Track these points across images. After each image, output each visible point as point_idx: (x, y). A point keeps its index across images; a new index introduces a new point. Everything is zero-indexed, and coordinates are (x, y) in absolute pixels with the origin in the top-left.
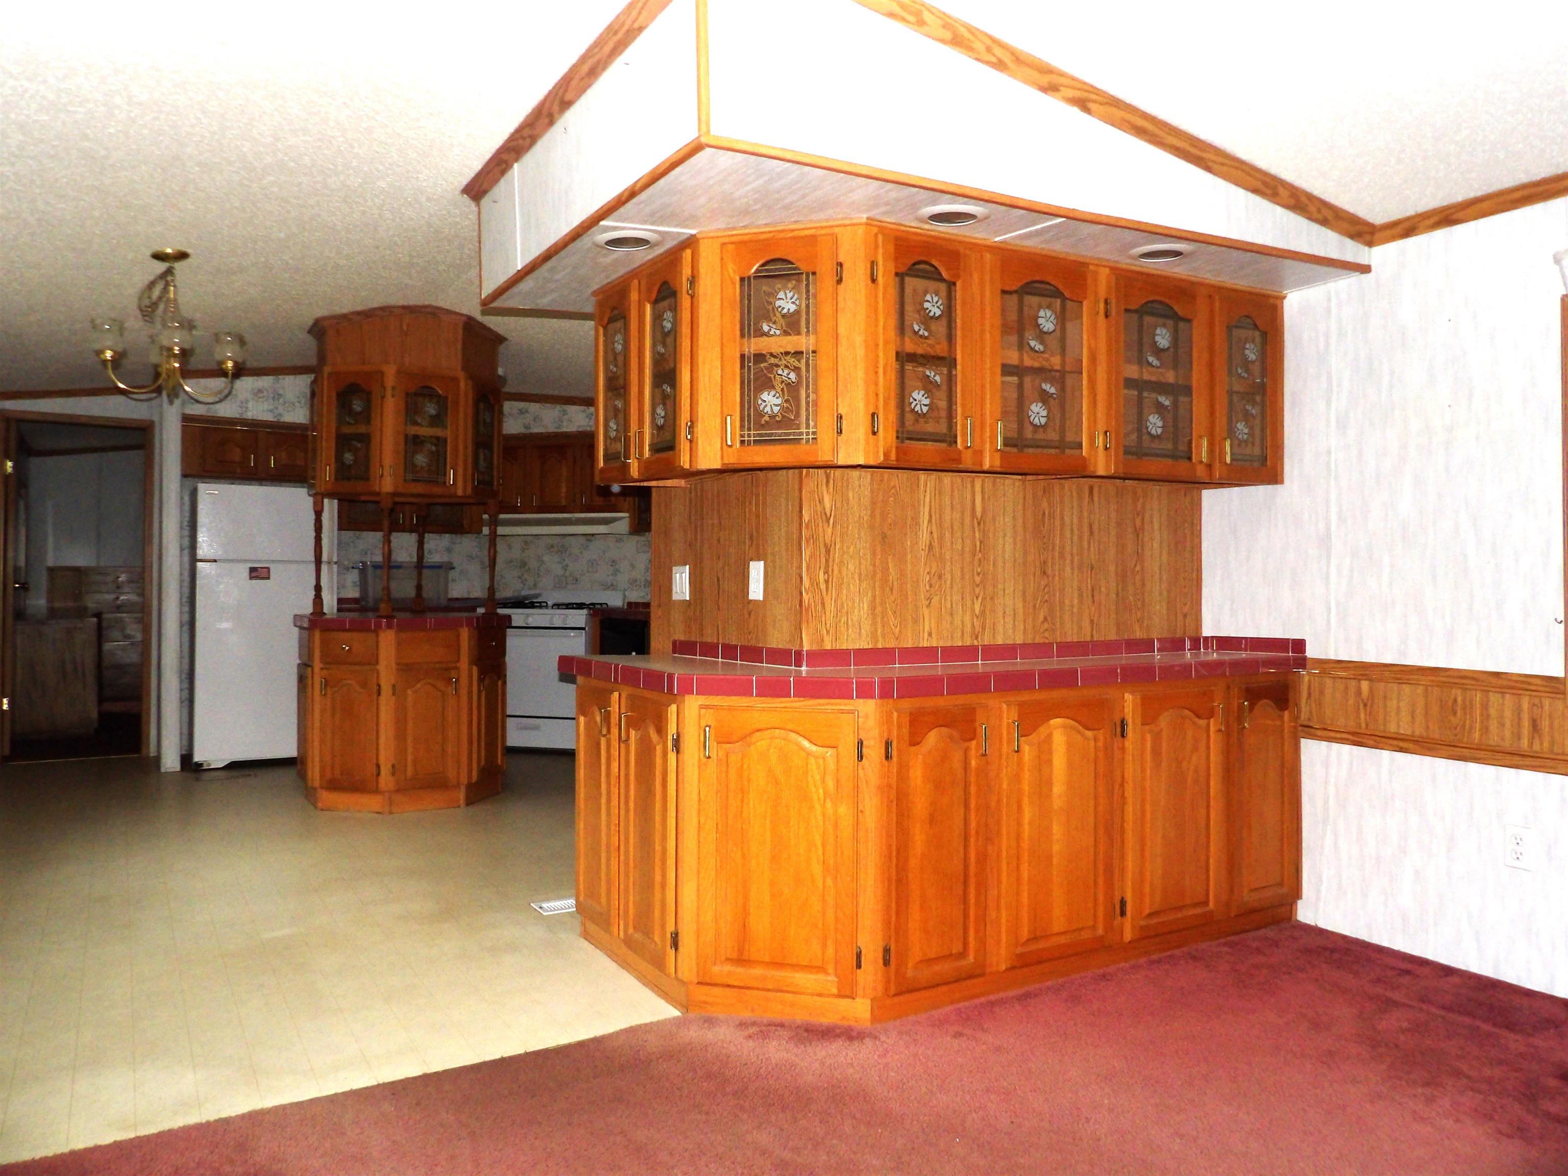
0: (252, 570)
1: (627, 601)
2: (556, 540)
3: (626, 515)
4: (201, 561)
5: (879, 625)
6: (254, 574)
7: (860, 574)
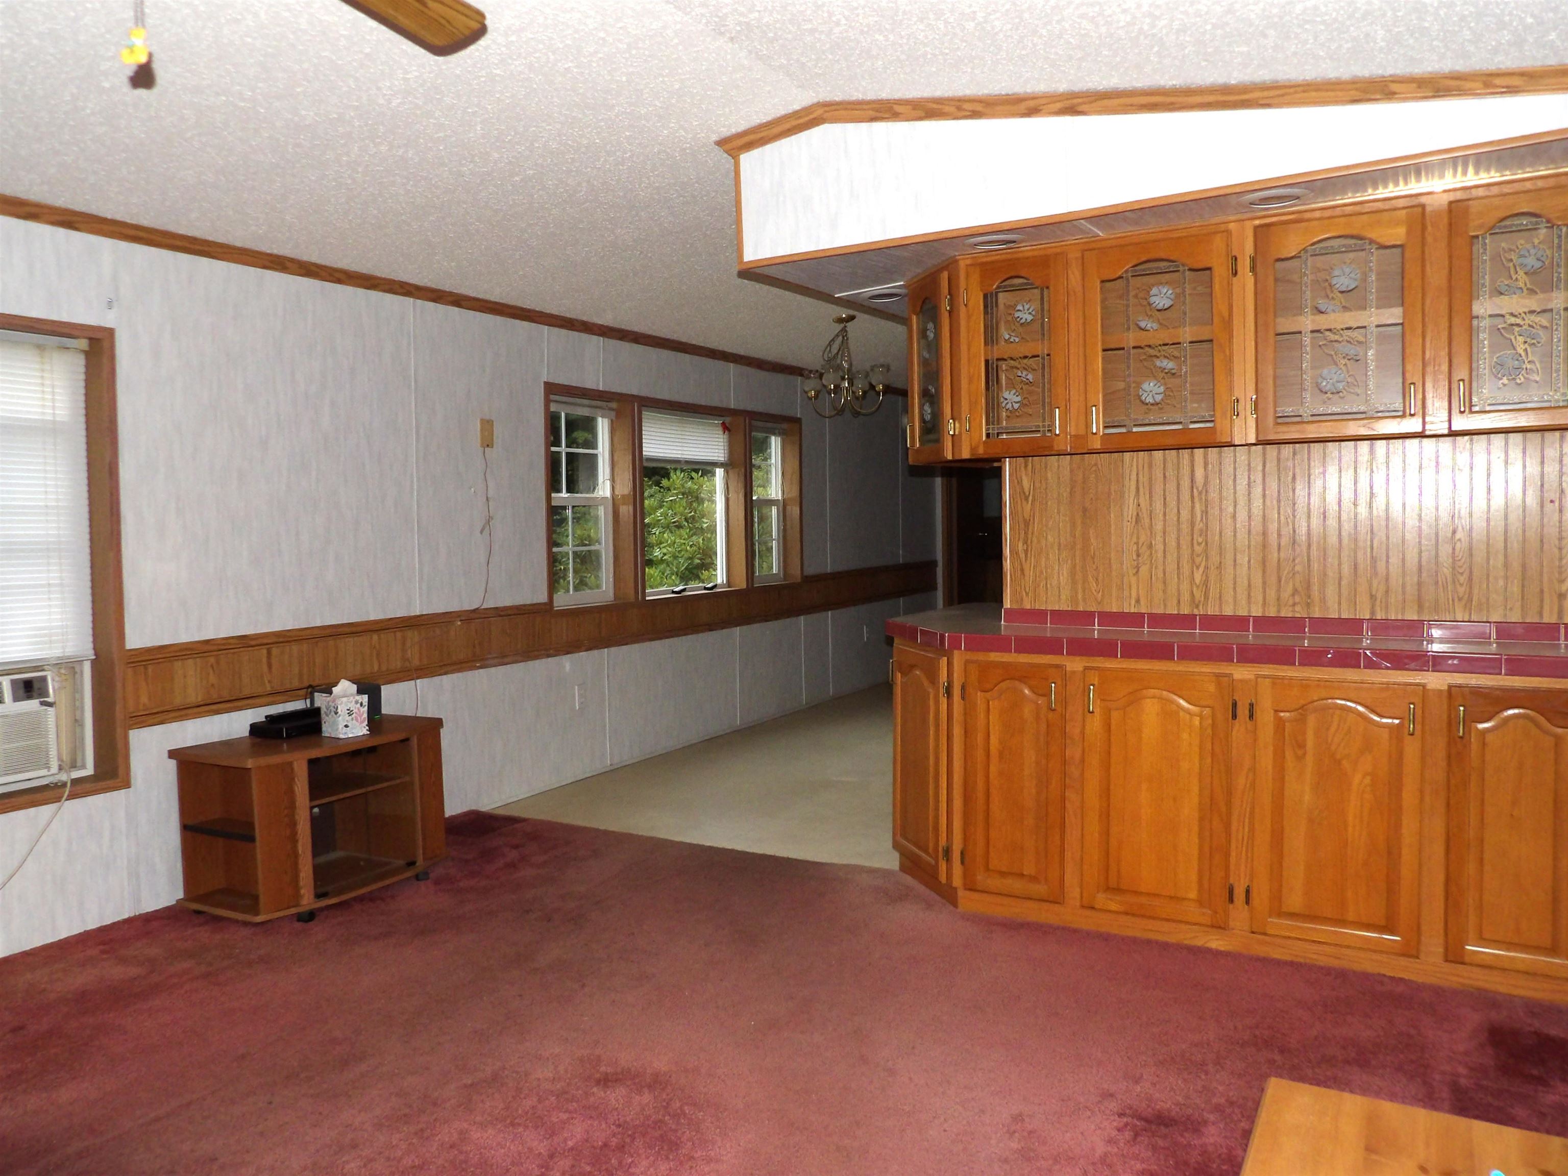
5: (1080, 591)
7: (1059, 544)
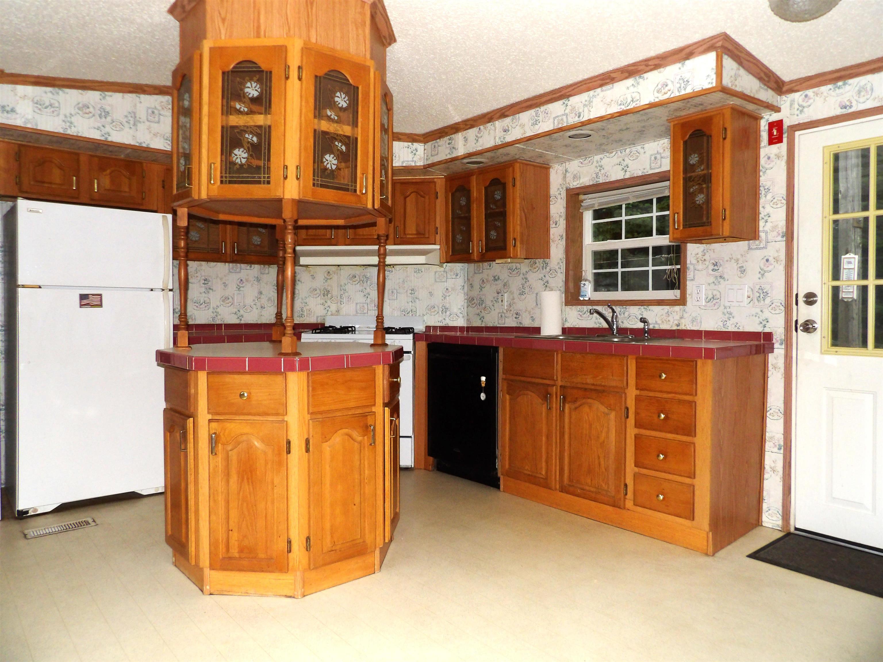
0: (83, 297)
1: (425, 325)
2: (358, 271)
3: (438, 247)
4: (23, 286)
6: (85, 302)
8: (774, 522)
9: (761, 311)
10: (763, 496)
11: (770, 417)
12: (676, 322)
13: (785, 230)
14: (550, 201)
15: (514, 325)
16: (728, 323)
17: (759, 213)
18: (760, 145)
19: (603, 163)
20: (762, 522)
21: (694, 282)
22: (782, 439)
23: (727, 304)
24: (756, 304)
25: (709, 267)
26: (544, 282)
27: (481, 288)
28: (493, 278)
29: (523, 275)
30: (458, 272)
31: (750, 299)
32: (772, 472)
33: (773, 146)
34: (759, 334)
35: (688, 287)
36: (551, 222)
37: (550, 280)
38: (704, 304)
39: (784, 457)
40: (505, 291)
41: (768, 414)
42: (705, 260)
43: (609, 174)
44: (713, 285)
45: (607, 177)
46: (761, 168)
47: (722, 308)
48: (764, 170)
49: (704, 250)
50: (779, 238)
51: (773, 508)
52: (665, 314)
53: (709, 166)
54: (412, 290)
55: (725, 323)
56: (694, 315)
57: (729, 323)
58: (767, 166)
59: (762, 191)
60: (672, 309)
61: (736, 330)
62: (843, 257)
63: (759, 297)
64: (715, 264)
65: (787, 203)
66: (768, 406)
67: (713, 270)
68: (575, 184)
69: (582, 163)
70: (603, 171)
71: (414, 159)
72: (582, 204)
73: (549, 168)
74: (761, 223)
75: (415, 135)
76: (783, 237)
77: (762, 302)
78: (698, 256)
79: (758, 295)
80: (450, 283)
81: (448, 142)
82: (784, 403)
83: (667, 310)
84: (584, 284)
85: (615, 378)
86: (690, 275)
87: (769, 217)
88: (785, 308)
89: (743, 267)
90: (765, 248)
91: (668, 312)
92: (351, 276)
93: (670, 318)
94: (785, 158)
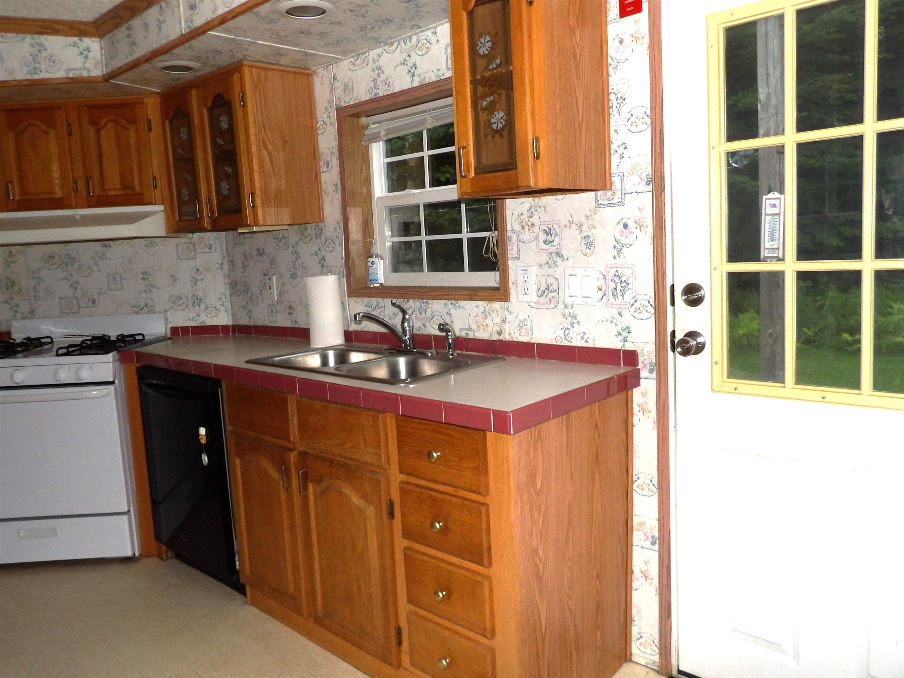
1: (169, 326)
3: (161, 208)
8: (649, 656)
9: (620, 314)
10: (631, 616)
11: (639, 491)
12: (497, 328)
13: (650, 172)
14: (317, 129)
15: (288, 324)
16: (571, 331)
17: (610, 142)
18: (606, 17)
19: (381, 63)
20: (631, 654)
21: (518, 263)
22: (657, 528)
23: (569, 301)
24: (611, 302)
25: (539, 236)
26: (319, 259)
27: (245, 267)
28: (256, 252)
29: (293, 247)
30: (212, 243)
31: (601, 293)
32: (644, 579)
33: (627, 19)
34: (617, 351)
35: (511, 271)
36: (321, 163)
37: (328, 256)
38: (535, 298)
39: (660, 557)
40: (273, 272)
41: (635, 485)
42: (533, 224)
43: (391, 81)
44: (546, 267)
45: (389, 85)
46: (610, 61)
47: (561, 306)
48: (614, 64)
49: (531, 207)
50: (643, 187)
51: (646, 635)
52: (480, 314)
53: (508, 59)
54: (145, 273)
55: (567, 331)
56: (522, 316)
57: (572, 333)
58: (618, 56)
59: (614, 104)
60: (489, 305)
61: (583, 344)
62: (764, 197)
63: (616, 289)
64: (548, 233)
65: (652, 124)
66: (634, 473)
67: (545, 242)
68: (348, 101)
69: (353, 64)
70: (382, 77)
71: (87, 65)
72: (366, 133)
73: (311, 75)
74: (614, 160)
75: (81, 23)
76: (647, 184)
77: (620, 298)
78: (522, 217)
79: (613, 285)
80: (201, 260)
81: (126, 33)
82: (658, 470)
83: (483, 308)
84: (373, 263)
85: (369, 449)
86: (512, 250)
87: (626, 148)
88: (655, 309)
89: (589, 237)
90: (621, 203)
91: (485, 310)
92: (46, 257)
93: (488, 321)
94: (647, 39)
